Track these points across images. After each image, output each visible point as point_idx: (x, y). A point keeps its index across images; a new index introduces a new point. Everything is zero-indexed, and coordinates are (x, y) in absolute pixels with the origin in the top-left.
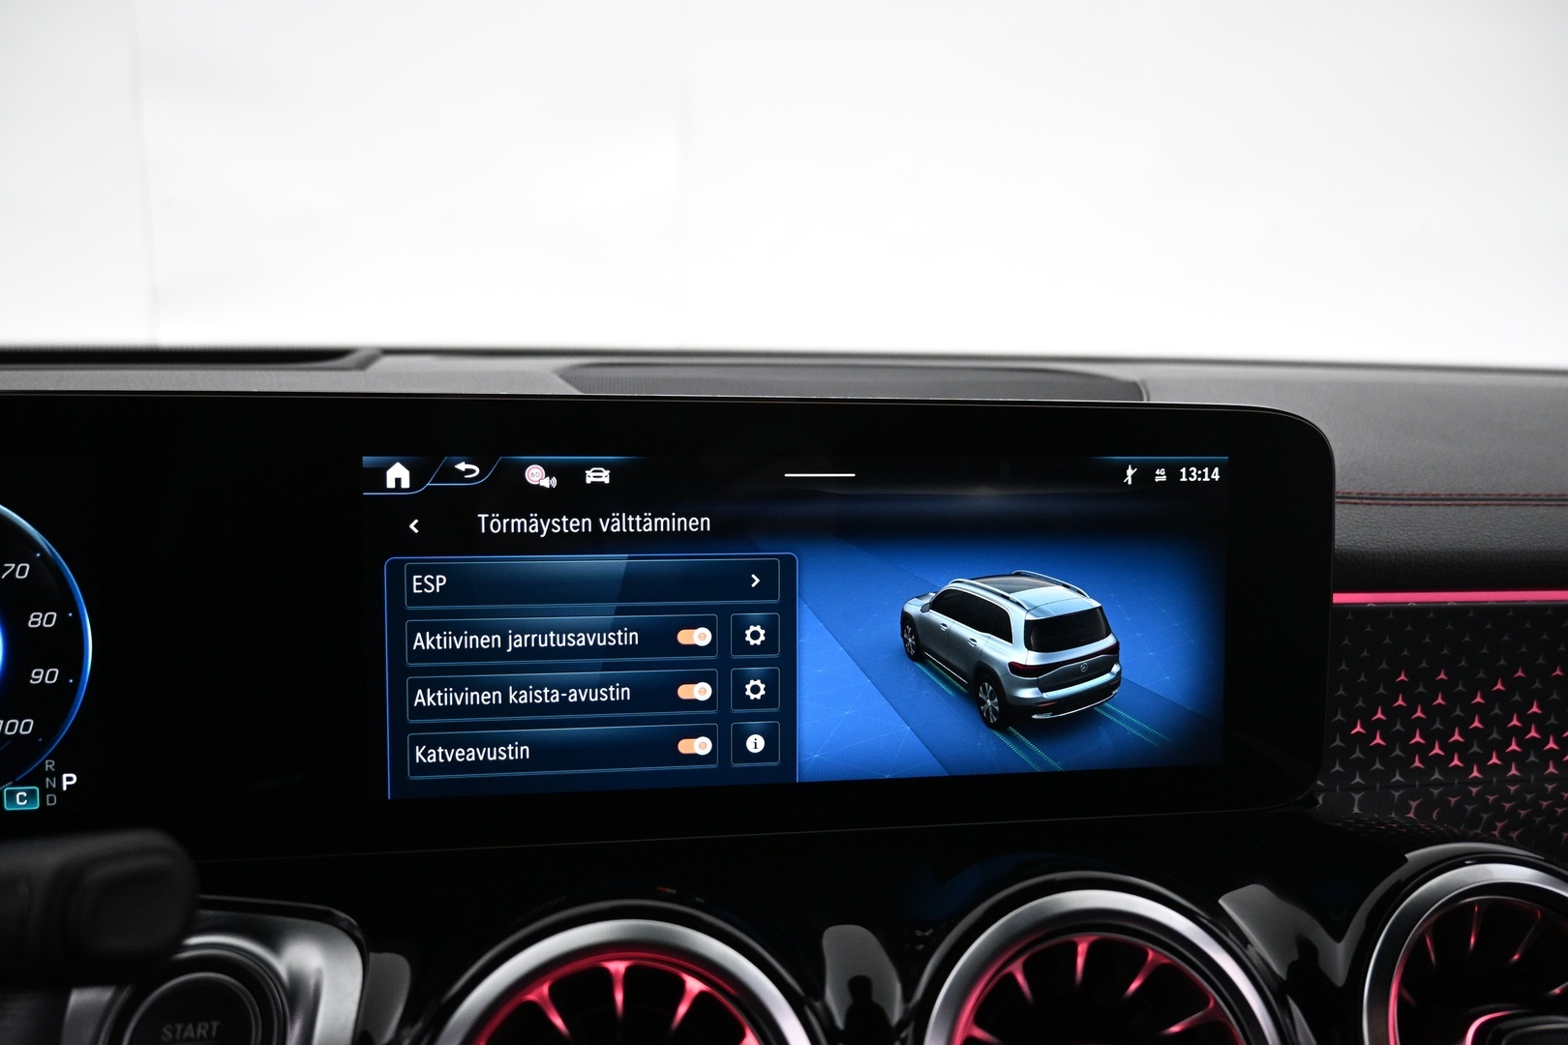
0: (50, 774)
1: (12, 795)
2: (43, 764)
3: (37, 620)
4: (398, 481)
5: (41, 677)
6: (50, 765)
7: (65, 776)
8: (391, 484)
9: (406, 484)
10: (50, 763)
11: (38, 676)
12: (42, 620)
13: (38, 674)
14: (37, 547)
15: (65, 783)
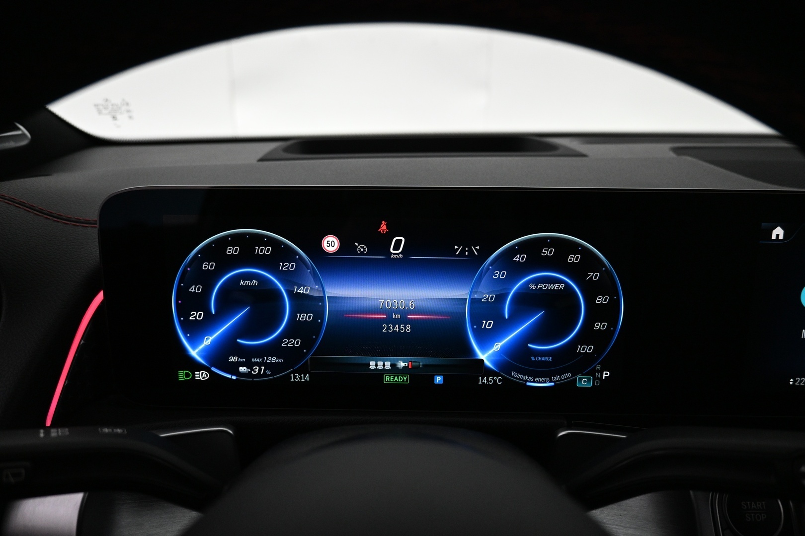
0: (598, 371)
1: (580, 380)
2: (596, 366)
3: (600, 300)
4: (778, 236)
5: (599, 326)
6: (598, 367)
7: (604, 372)
8: (774, 237)
9: (781, 237)
10: (598, 366)
11: (598, 326)
12: (602, 300)
13: (598, 325)
14: (603, 265)
15: (604, 376)
